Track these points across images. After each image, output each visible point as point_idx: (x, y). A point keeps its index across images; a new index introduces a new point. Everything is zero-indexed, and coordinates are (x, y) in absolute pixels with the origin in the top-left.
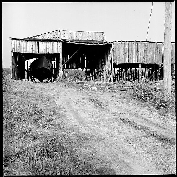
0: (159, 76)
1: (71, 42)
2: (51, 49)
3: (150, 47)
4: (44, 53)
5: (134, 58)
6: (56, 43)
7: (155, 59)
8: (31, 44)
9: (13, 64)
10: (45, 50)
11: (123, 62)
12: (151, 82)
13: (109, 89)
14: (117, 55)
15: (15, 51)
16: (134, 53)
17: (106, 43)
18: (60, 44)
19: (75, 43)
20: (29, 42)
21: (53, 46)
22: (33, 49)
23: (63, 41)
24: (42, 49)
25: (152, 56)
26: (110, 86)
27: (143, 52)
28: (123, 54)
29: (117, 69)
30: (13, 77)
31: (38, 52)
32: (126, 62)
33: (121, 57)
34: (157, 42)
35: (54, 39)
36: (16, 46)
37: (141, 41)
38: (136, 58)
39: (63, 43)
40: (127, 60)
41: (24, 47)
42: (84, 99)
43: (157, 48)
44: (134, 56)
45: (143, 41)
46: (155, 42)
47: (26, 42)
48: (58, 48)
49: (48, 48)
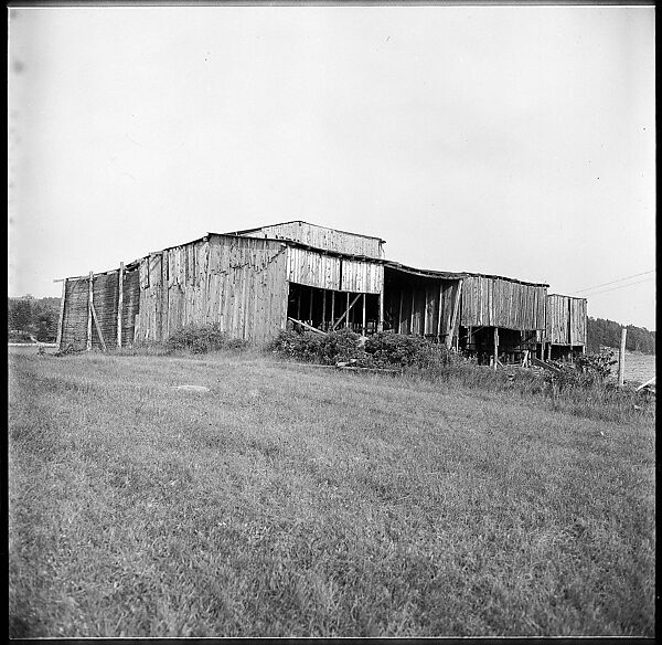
3: (512, 292)
4: (350, 291)
8: (328, 265)
10: (354, 283)
14: (467, 306)
16: (491, 304)
20: (324, 258)
21: (368, 274)
22: (331, 277)
24: (347, 280)
28: (475, 305)
31: (340, 288)
32: (479, 324)
33: (472, 312)
36: (296, 267)
40: (481, 319)
41: (314, 271)
45: (505, 279)
46: (518, 282)
47: (318, 257)
48: (377, 280)
49: (358, 278)
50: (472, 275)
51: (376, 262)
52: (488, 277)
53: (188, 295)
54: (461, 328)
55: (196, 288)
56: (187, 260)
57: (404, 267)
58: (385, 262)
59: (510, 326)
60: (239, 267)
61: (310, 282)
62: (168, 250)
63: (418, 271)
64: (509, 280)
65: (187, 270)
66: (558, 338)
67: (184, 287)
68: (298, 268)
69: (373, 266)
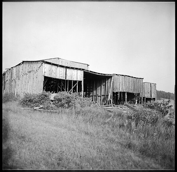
2: (76, 76)
3: (131, 81)
4: (70, 80)
8: (61, 70)
10: (71, 77)
14: (115, 85)
15: (47, 76)
16: (124, 84)
18: (82, 72)
20: (59, 68)
21: (77, 74)
22: (62, 74)
24: (69, 76)
25: (132, 87)
28: (118, 85)
31: (66, 79)
32: (120, 91)
33: (117, 87)
34: (134, 78)
37: (127, 76)
39: (84, 72)
40: (120, 89)
41: (55, 72)
44: (124, 87)
45: (128, 76)
47: (56, 67)
48: (81, 76)
49: (73, 75)
50: (116, 75)
51: (80, 69)
52: (122, 75)
53: (17, 83)
54: (113, 93)
55: (19, 80)
56: (17, 71)
57: (90, 71)
58: (83, 70)
59: (131, 92)
60: (30, 72)
61: (53, 76)
62: (12, 68)
63: (96, 73)
64: (130, 76)
65: (17, 74)
66: (147, 96)
67: (16, 80)
68: (48, 71)
69: (79, 71)
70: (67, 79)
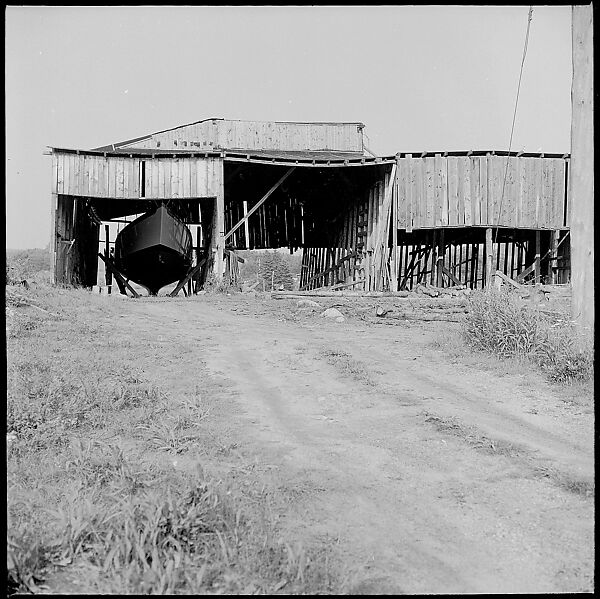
0: (554, 270)
1: (251, 157)
2: (187, 182)
3: (522, 173)
4: (161, 197)
5: (468, 211)
6: (201, 163)
7: (540, 212)
8: (120, 168)
9: (58, 236)
10: (167, 186)
11: (429, 225)
12: (526, 289)
13: (382, 316)
14: (410, 199)
15: (66, 193)
17: (373, 160)
18: (218, 167)
19: (266, 162)
20: (113, 161)
22: (126, 183)
23: (228, 155)
24: (155, 184)
25: (530, 203)
26: (387, 307)
27: (497, 189)
28: (429, 197)
29: (410, 248)
30: (60, 278)
31: (143, 195)
32: (439, 225)
33: (422, 209)
35: (195, 148)
36: (67, 176)
38: (473, 208)
39: (229, 167)
41: (97, 178)
42: (301, 351)
43: (546, 174)
44: (468, 205)
46: (537, 155)
48: (210, 180)
49: (174, 180)
61: (90, 191)
68: (70, 177)
70: (148, 196)
